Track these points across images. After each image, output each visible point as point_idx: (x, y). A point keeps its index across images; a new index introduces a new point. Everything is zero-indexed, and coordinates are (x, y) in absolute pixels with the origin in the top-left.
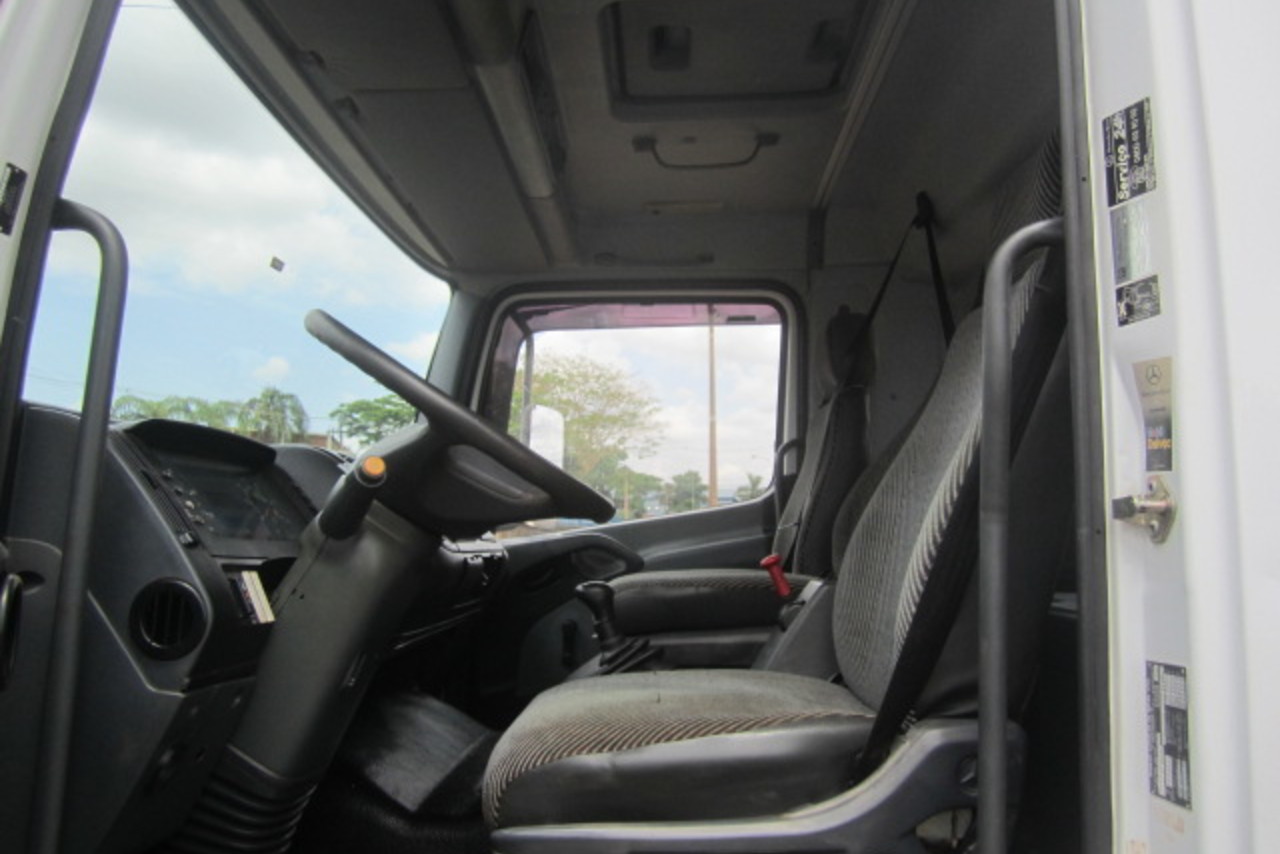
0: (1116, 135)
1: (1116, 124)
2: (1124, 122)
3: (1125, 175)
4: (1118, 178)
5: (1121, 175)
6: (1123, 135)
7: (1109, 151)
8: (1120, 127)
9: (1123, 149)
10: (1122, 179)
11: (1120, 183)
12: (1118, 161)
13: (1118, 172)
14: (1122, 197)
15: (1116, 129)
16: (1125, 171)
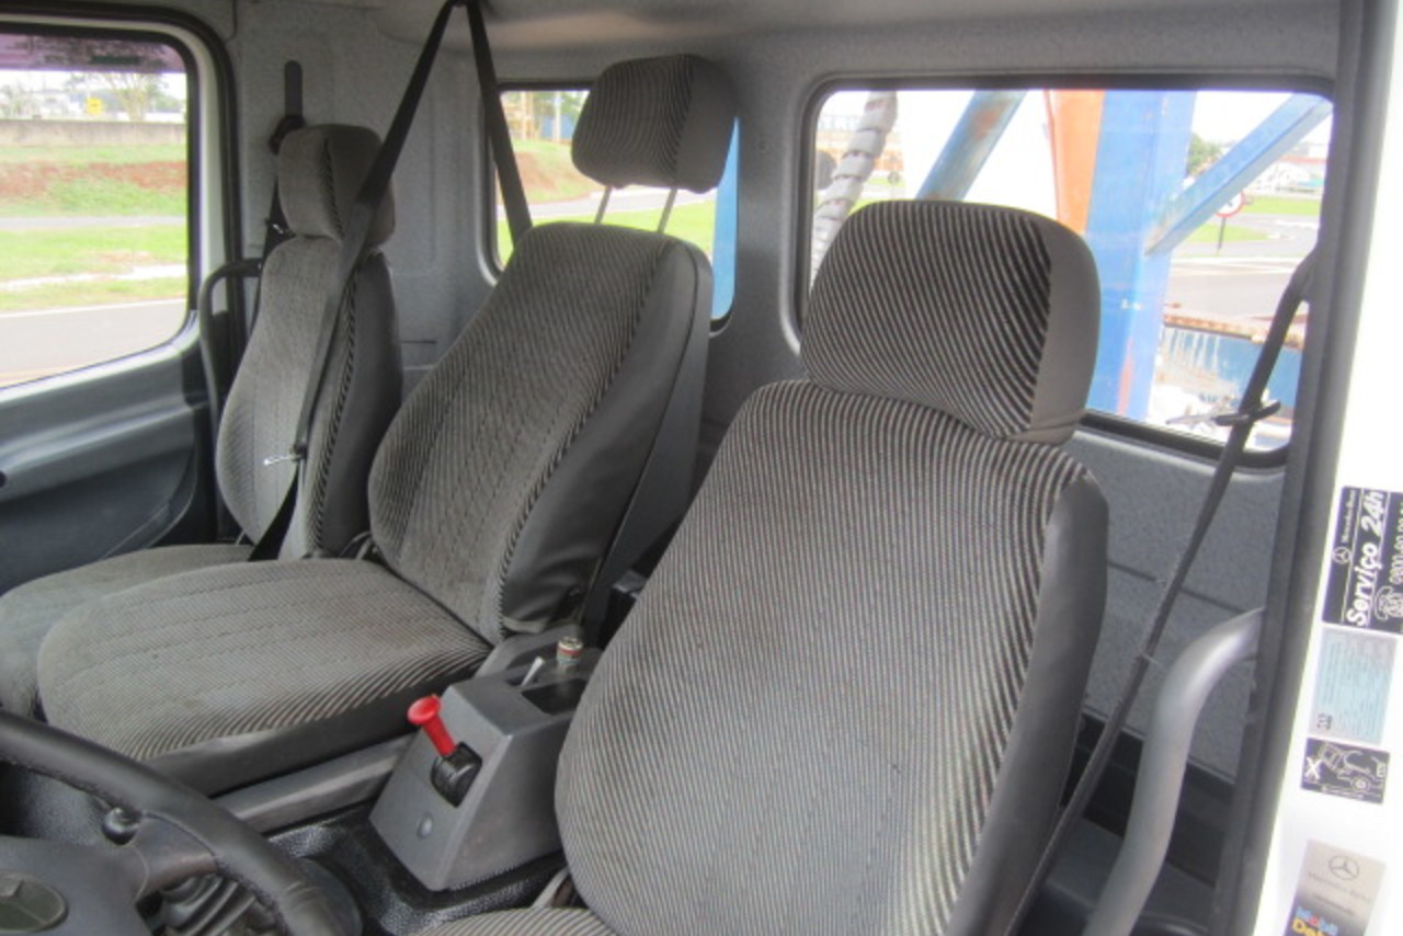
0: (1365, 522)
1: (1369, 507)
2: (1386, 511)
3: (1367, 591)
4: (1353, 589)
5: (1359, 586)
6: (1379, 529)
7: (1345, 538)
8: (1377, 516)
9: (1371, 551)
10: (1359, 593)
11: (1352, 597)
12: (1357, 562)
13: (1355, 579)
14: (1352, 619)
15: (1365, 513)
16: (1368, 584)
